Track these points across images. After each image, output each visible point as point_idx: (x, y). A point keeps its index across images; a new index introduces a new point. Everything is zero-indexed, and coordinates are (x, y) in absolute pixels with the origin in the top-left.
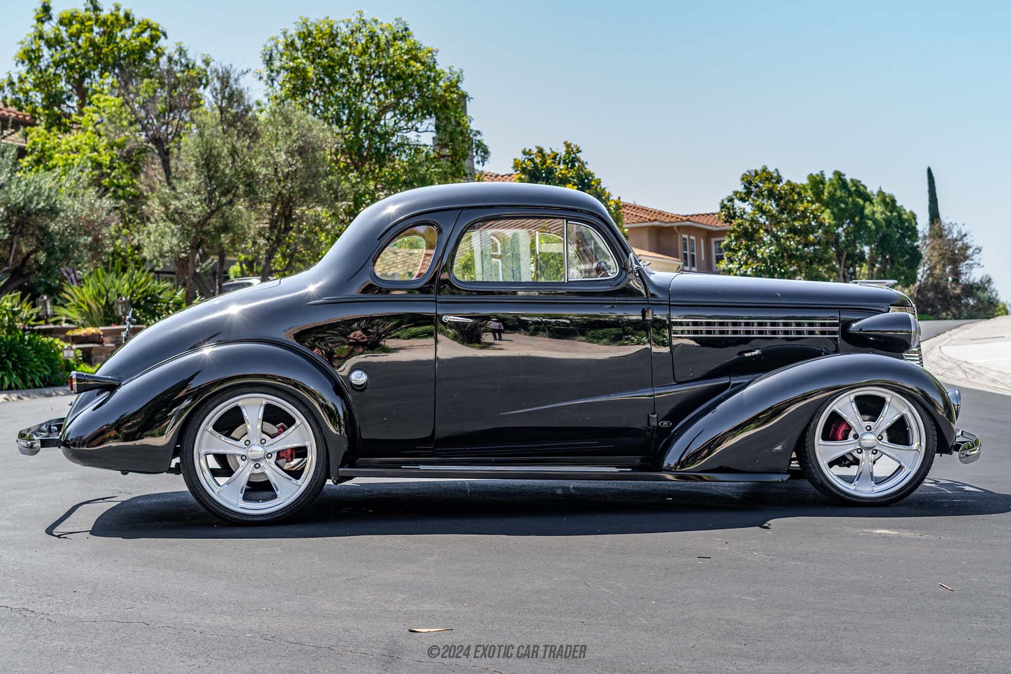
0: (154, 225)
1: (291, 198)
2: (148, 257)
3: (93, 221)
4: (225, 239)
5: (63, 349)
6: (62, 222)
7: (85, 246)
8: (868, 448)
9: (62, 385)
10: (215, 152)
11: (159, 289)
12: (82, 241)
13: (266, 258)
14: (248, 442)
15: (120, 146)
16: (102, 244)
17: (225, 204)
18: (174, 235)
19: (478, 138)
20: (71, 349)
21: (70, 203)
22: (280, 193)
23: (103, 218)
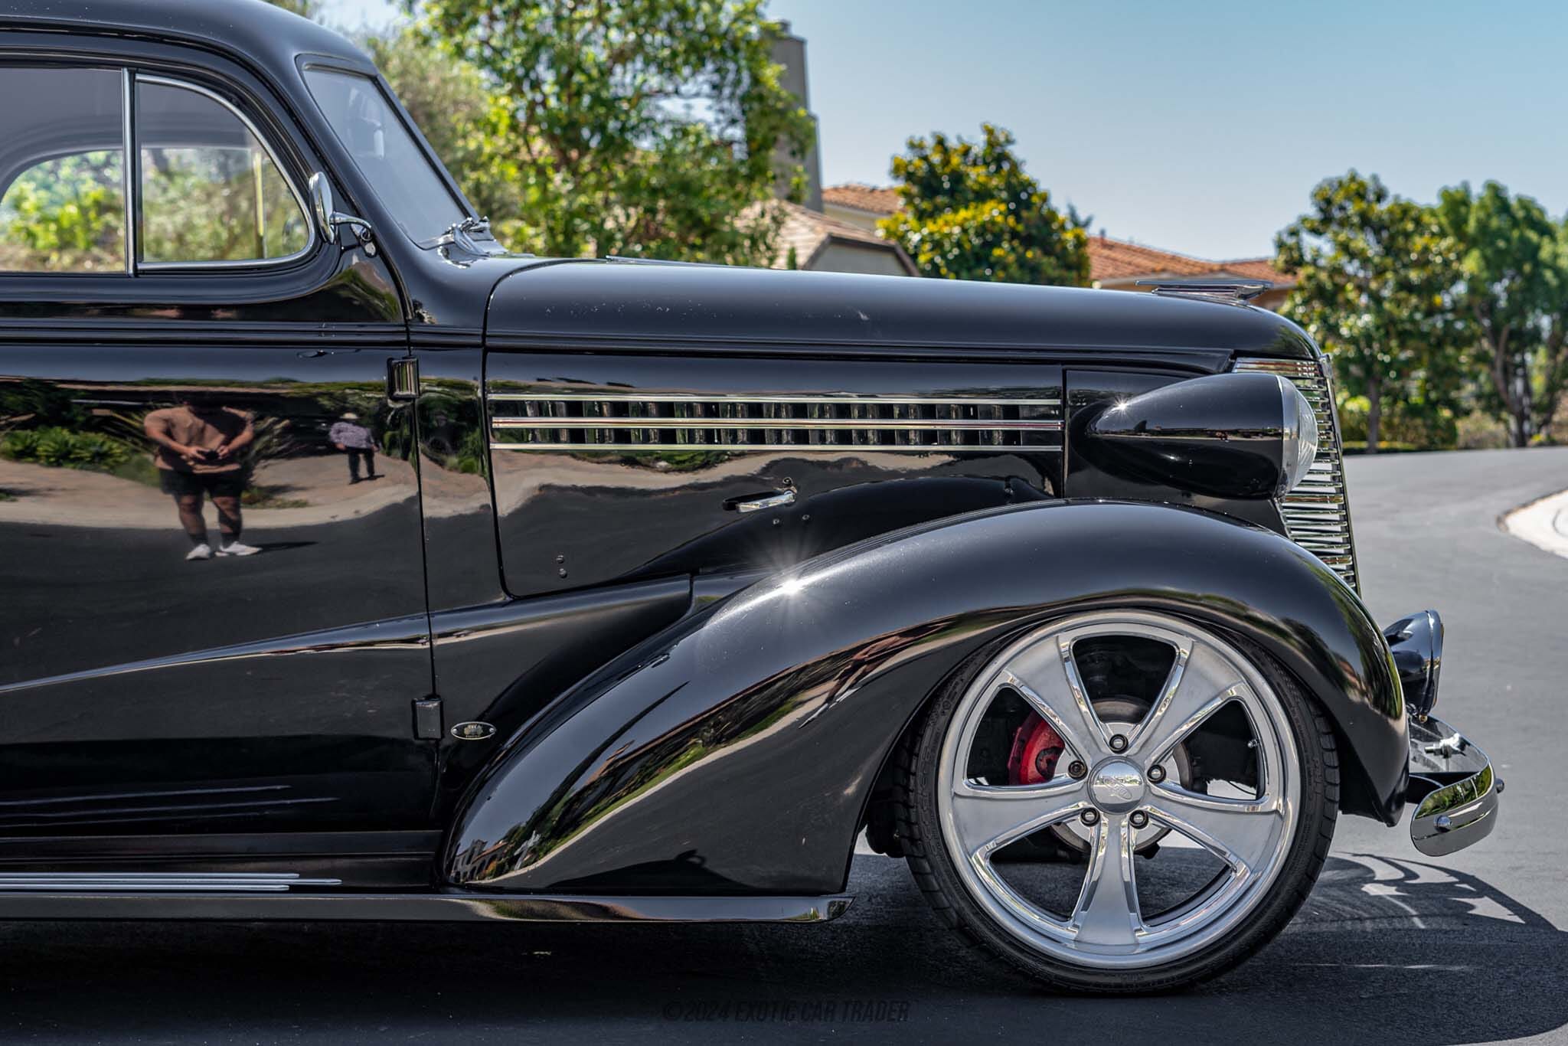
8: (1116, 809)
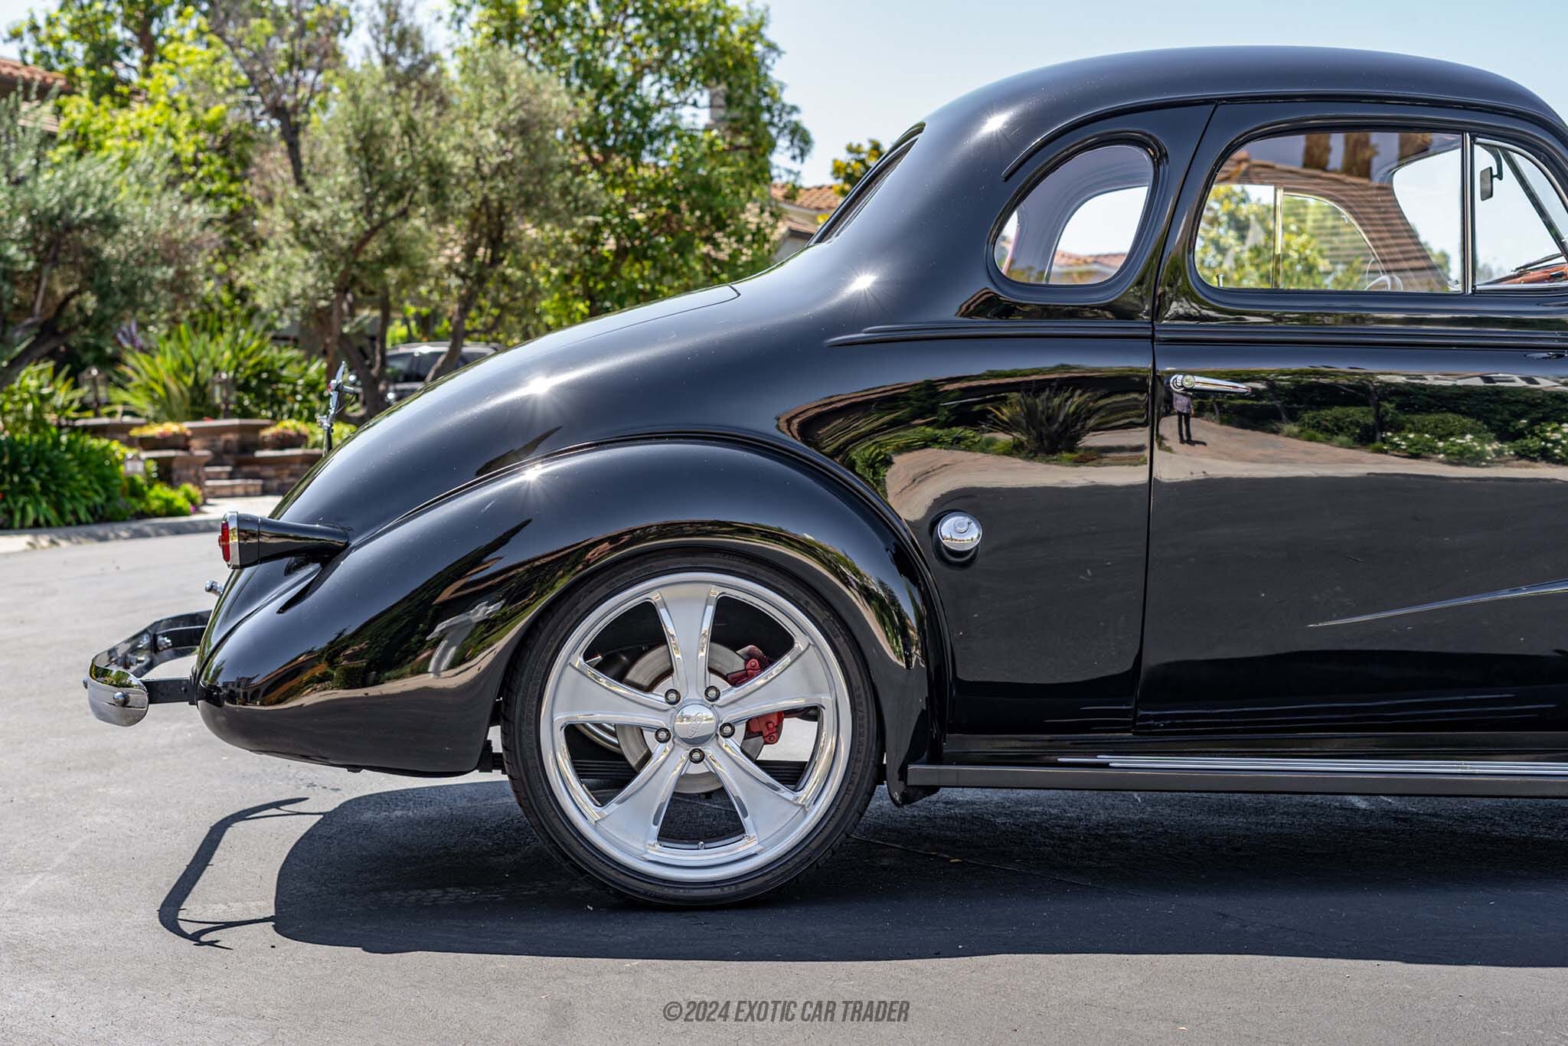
0: (275, 253)
1: (501, 207)
2: (265, 306)
3: (176, 242)
4: (392, 274)
5: (125, 460)
6: (124, 243)
7: (163, 283)
9: (124, 520)
10: (377, 129)
11: (280, 360)
12: (158, 274)
13: (460, 310)
14: (672, 697)
15: (212, 128)
16: (192, 282)
17: (394, 218)
18: (308, 268)
19: (795, 117)
20: (139, 459)
21: (137, 210)
22: (485, 201)
23: (193, 237)
